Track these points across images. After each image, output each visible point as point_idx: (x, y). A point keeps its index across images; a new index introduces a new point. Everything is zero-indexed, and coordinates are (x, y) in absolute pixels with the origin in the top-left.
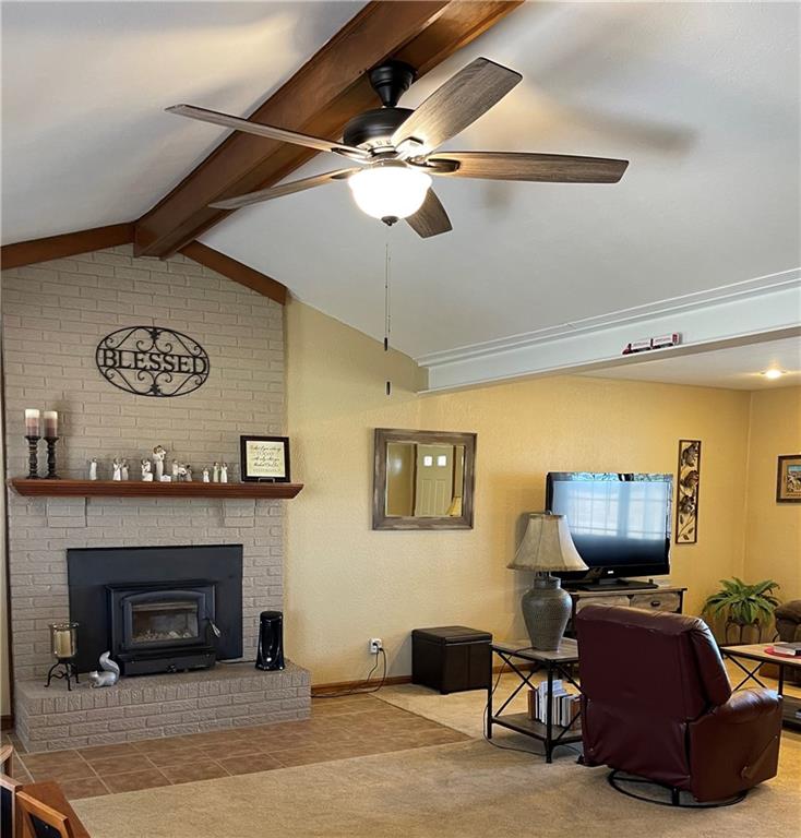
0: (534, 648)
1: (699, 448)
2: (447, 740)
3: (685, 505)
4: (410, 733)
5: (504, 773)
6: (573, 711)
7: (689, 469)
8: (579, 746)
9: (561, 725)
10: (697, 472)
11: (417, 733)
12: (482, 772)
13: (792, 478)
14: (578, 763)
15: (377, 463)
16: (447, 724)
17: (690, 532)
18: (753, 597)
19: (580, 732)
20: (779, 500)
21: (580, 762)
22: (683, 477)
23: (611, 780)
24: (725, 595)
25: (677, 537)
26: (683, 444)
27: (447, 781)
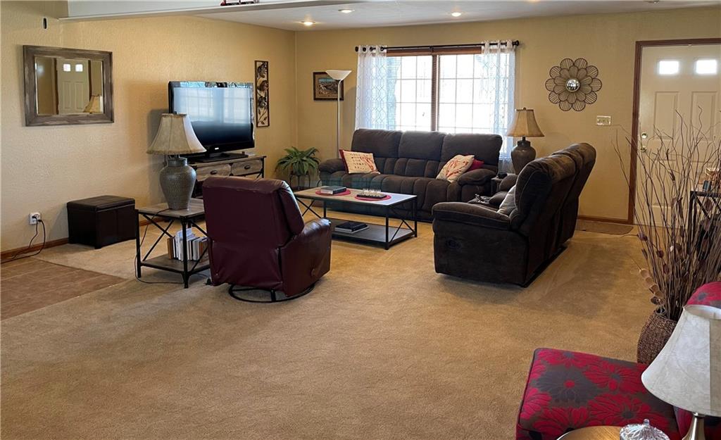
0: (171, 209)
1: (267, 66)
2: (106, 285)
3: (261, 103)
4: (72, 284)
5: (154, 302)
6: (201, 249)
7: (262, 79)
8: (208, 272)
9: (193, 260)
10: (267, 81)
11: (79, 283)
12: (136, 304)
13: (321, 86)
14: (206, 284)
15: (27, 73)
16: (104, 272)
17: (265, 119)
18: (305, 158)
19: (207, 263)
20: (315, 99)
21: (209, 283)
22: (258, 85)
23: (231, 292)
24: (288, 158)
25: (257, 123)
26: (258, 63)
27: (109, 317)
